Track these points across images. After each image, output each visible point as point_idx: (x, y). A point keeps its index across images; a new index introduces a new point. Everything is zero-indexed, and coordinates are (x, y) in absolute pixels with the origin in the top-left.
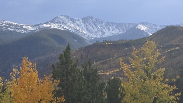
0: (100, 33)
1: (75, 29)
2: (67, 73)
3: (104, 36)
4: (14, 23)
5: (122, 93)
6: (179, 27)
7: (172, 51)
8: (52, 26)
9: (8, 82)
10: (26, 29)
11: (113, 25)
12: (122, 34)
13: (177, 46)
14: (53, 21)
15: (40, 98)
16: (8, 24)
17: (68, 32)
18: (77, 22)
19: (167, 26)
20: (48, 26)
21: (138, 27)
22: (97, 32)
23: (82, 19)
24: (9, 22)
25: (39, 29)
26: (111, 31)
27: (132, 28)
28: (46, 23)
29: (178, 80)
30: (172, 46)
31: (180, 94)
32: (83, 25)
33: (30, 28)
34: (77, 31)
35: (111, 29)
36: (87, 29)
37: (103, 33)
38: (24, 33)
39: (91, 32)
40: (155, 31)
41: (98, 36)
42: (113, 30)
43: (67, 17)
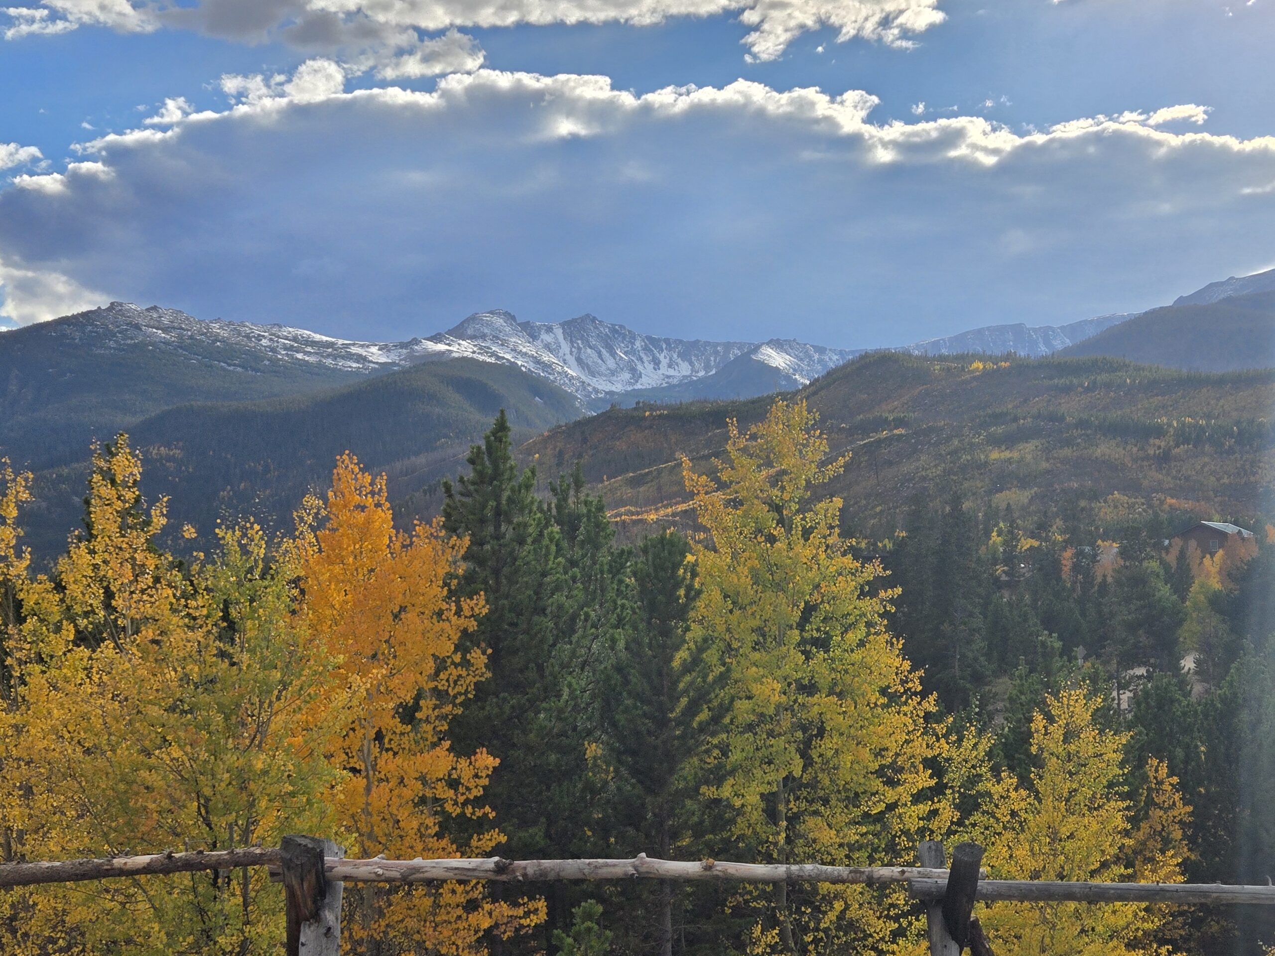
0: (626, 376)
1: (537, 361)
3: (638, 386)
4: (318, 337)
5: (690, 588)
6: (907, 355)
7: (879, 442)
8: (454, 348)
9: (288, 543)
10: (360, 358)
11: (669, 349)
12: (701, 380)
13: (900, 422)
14: (459, 332)
15: (399, 600)
16: (295, 339)
17: (511, 370)
18: (547, 338)
19: (863, 353)
20: (441, 347)
21: (759, 357)
22: (613, 373)
23: (563, 325)
24: (300, 332)
25: (411, 357)
26: (664, 370)
27: (737, 358)
28: (436, 338)
29: (901, 545)
30: (882, 423)
31: (899, 590)
32: (565, 347)
33: (376, 355)
34: (547, 366)
35: (664, 362)
36: (579, 360)
37: (636, 375)
38: (356, 373)
39: (593, 374)
40: (819, 372)
41: (618, 388)
42: (670, 366)
43: (510, 317)
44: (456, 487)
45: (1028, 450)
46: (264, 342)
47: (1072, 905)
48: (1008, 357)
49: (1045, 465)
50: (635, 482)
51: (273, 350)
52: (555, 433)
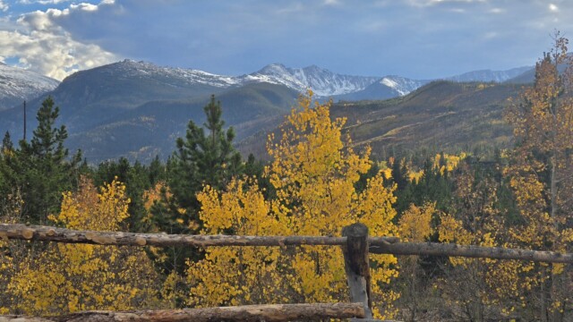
0: (329, 90)
4: (206, 74)
8: (261, 78)
14: (262, 72)
16: (197, 74)
20: (255, 78)
21: (383, 82)
24: (202, 72)
25: (243, 82)
26: (344, 88)
27: (374, 84)
28: (253, 74)
30: (443, 109)
32: (305, 78)
34: (297, 86)
35: (344, 84)
37: (333, 90)
39: (316, 89)
43: (282, 66)
46: (185, 76)
51: (189, 79)
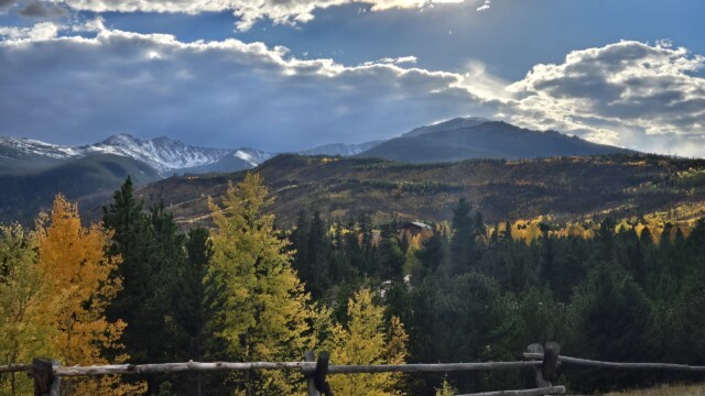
0: (181, 162)
1: (142, 155)
2: (127, 219)
3: (185, 167)
4: (44, 144)
5: (209, 250)
6: (298, 155)
7: (286, 190)
8: (105, 149)
9: (32, 233)
10: (63, 153)
11: (199, 151)
12: (212, 164)
13: (294, 183)
14: (107, 143)
15: (83, 256)
16: (33, 144)
17: (130, 159)
18: (146, 145)
19: (279, 154)
20: (99, 149)
21: (237, 155)
22: (174, 161)
25: (86, 153)
26: (197, 160)
28: (97, 145)
29: (294, 232)
30: (287, 183)
31: (296, 251)
32: (154, 149)
34: (146, 157)
35: (197, 156)
36: (160, 156)
37: (184, 162)
38: (61, 160)
39: (166, 161)
40: (261, 161)
41: (177, 167)
42: (199, 158)
43: (130, 136)
44: (109, 209)
45: (345, 194)
46: (19, 146)
47: (363, 375)
48: (338, 156)
49: (351, 200)
50: (185, 207)
51: (23, 149)
52: (150, 186)
